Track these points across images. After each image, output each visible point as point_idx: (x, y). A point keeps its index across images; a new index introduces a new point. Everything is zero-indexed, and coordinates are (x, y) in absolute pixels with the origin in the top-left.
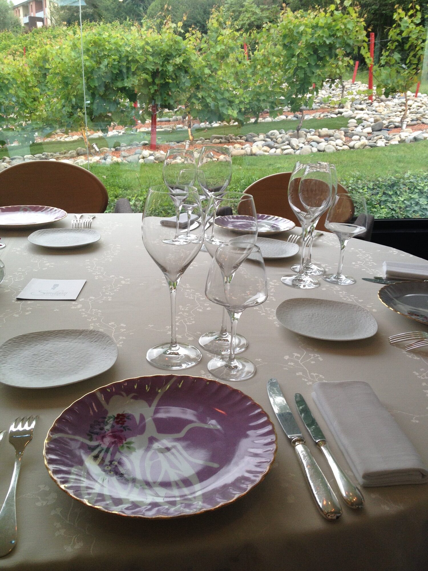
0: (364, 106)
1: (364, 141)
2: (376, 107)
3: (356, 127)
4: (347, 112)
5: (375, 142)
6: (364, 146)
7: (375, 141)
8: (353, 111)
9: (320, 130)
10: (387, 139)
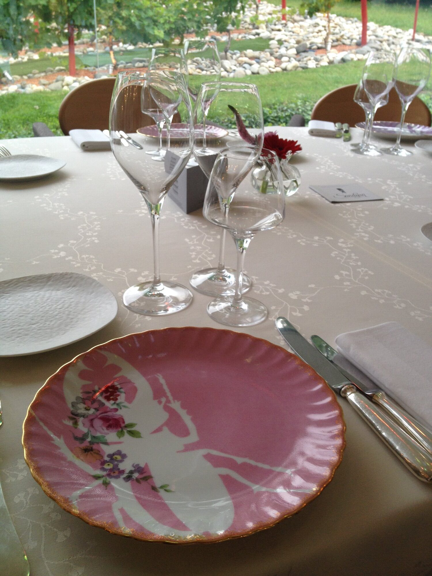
0: (279, 27)
1: (294, 63)
2: (292, 28)
3: (279, 48)
4: (264, 33)
5: (306, 64)
6: (296, 68)
7: (305, 62)
8: (270, 32)
9: (245, 51)
10: (316, 60)
